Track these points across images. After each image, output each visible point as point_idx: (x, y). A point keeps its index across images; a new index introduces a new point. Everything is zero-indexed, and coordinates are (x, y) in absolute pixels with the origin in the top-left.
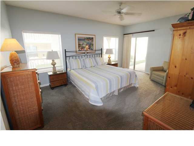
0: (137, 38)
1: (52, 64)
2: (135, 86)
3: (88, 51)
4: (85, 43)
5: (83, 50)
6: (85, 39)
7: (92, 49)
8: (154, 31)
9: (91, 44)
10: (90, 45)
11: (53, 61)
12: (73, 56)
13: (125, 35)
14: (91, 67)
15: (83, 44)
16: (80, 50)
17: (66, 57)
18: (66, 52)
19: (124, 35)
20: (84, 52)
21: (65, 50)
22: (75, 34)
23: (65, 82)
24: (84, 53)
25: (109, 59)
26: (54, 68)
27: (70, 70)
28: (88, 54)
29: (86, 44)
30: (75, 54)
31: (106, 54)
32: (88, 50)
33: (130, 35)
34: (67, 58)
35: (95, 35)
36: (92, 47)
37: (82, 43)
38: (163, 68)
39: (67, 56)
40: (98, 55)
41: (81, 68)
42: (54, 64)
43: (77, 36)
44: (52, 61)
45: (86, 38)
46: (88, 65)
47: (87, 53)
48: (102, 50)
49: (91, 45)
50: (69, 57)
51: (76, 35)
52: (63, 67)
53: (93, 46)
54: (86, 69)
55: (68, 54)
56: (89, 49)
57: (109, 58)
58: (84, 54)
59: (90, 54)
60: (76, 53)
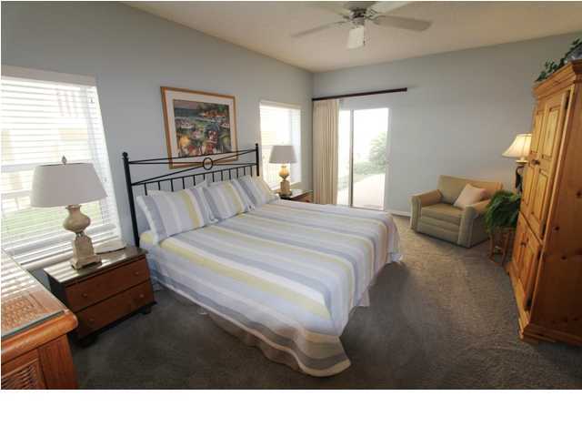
0: (355, 112)
1: (68, 227)
2: (395, 260)
3: (214, 158)
4: (203, 127)
5: (194, 152)
6: (201, 110)
7: (227, 146)
8: (405, 90)
9: (222, 129)
10: (219, 134)
11: (74, 210)
12: (158, 181)
13: (316, 102)
14: (237, 214)
15: (194, 130)
16: (186, 152)
17: (130, 185)
18: (127, 163)
19: (314, 100)
20: (201, 159)
21: (125, 155)
22: (163, 89)
23: (142, 296)
24: (203, 164)
25: (281, 180)
26: (82, 242)
27: (160, 243)
28: (215, 168)
29: (204, 130)
30: (164, 169)
31: (271, 162)
32: (215, 151)
33: (333, 100)
34: (133, 187)
35: (233, 98)
36: (226, 140)
37: (190, 127)
38: (441, 194)
39: (133, 181)
40: (248, 169)
41: (202, 224)
42: (78, 226)
43: (170, 96)
44: (66, 213)
45: (204, 107)
46: (227, 210)
47: (213, 163)
48: (257, 150)
49: (225, 134)
50: (144, 183)
51: (167, 92)
52: (117, 232)
53: (229, 136)
54: (222, 226)
55: (137, 173)
56: (217, 147)
57: (284, 176)
58: (201, 170)
59: (222, 168)
60: (171, 168)
